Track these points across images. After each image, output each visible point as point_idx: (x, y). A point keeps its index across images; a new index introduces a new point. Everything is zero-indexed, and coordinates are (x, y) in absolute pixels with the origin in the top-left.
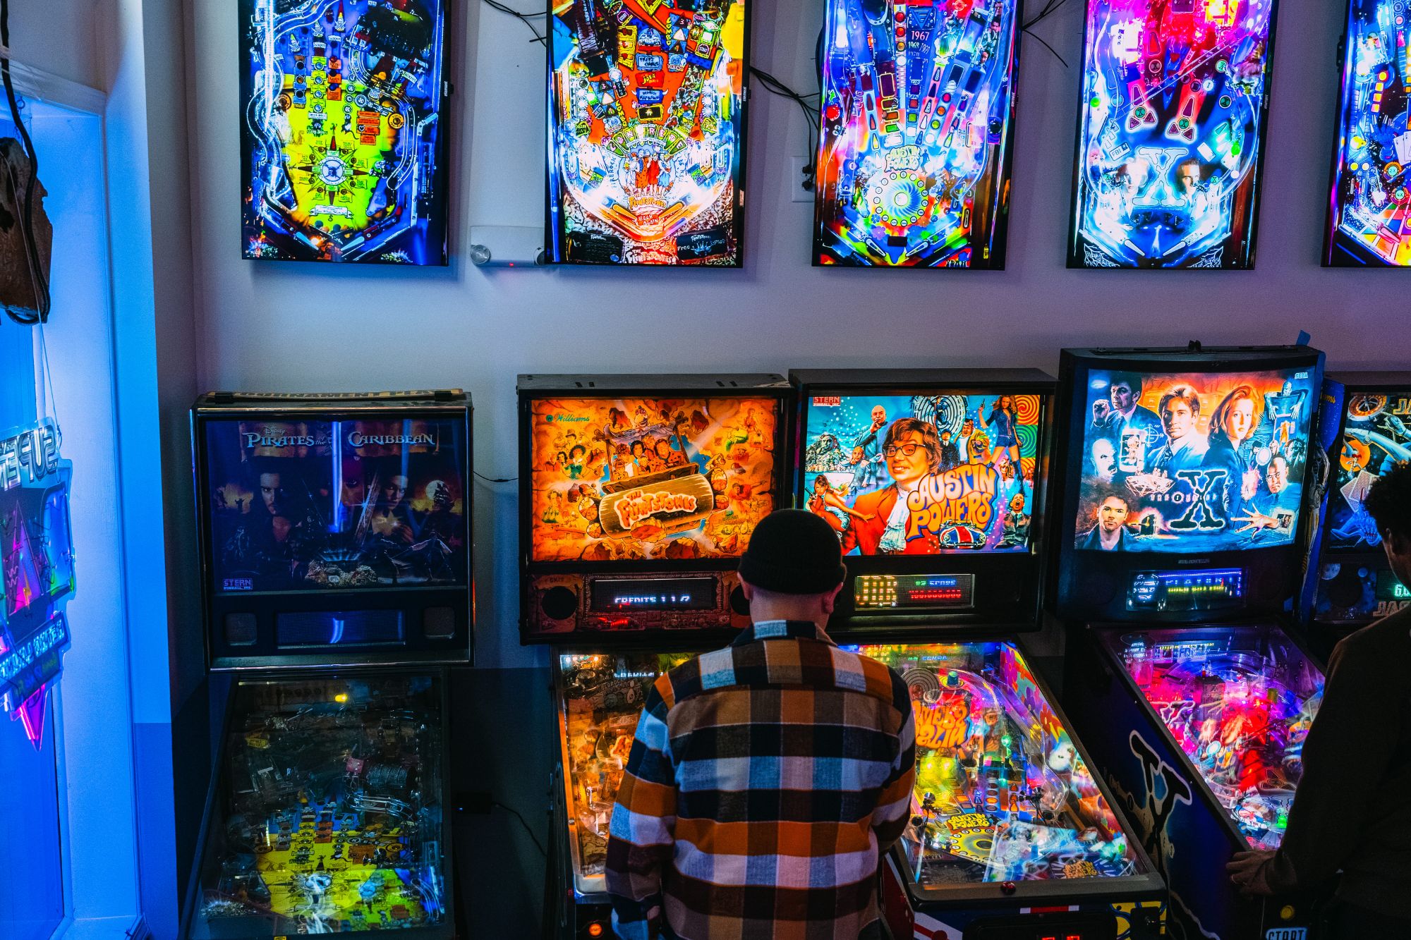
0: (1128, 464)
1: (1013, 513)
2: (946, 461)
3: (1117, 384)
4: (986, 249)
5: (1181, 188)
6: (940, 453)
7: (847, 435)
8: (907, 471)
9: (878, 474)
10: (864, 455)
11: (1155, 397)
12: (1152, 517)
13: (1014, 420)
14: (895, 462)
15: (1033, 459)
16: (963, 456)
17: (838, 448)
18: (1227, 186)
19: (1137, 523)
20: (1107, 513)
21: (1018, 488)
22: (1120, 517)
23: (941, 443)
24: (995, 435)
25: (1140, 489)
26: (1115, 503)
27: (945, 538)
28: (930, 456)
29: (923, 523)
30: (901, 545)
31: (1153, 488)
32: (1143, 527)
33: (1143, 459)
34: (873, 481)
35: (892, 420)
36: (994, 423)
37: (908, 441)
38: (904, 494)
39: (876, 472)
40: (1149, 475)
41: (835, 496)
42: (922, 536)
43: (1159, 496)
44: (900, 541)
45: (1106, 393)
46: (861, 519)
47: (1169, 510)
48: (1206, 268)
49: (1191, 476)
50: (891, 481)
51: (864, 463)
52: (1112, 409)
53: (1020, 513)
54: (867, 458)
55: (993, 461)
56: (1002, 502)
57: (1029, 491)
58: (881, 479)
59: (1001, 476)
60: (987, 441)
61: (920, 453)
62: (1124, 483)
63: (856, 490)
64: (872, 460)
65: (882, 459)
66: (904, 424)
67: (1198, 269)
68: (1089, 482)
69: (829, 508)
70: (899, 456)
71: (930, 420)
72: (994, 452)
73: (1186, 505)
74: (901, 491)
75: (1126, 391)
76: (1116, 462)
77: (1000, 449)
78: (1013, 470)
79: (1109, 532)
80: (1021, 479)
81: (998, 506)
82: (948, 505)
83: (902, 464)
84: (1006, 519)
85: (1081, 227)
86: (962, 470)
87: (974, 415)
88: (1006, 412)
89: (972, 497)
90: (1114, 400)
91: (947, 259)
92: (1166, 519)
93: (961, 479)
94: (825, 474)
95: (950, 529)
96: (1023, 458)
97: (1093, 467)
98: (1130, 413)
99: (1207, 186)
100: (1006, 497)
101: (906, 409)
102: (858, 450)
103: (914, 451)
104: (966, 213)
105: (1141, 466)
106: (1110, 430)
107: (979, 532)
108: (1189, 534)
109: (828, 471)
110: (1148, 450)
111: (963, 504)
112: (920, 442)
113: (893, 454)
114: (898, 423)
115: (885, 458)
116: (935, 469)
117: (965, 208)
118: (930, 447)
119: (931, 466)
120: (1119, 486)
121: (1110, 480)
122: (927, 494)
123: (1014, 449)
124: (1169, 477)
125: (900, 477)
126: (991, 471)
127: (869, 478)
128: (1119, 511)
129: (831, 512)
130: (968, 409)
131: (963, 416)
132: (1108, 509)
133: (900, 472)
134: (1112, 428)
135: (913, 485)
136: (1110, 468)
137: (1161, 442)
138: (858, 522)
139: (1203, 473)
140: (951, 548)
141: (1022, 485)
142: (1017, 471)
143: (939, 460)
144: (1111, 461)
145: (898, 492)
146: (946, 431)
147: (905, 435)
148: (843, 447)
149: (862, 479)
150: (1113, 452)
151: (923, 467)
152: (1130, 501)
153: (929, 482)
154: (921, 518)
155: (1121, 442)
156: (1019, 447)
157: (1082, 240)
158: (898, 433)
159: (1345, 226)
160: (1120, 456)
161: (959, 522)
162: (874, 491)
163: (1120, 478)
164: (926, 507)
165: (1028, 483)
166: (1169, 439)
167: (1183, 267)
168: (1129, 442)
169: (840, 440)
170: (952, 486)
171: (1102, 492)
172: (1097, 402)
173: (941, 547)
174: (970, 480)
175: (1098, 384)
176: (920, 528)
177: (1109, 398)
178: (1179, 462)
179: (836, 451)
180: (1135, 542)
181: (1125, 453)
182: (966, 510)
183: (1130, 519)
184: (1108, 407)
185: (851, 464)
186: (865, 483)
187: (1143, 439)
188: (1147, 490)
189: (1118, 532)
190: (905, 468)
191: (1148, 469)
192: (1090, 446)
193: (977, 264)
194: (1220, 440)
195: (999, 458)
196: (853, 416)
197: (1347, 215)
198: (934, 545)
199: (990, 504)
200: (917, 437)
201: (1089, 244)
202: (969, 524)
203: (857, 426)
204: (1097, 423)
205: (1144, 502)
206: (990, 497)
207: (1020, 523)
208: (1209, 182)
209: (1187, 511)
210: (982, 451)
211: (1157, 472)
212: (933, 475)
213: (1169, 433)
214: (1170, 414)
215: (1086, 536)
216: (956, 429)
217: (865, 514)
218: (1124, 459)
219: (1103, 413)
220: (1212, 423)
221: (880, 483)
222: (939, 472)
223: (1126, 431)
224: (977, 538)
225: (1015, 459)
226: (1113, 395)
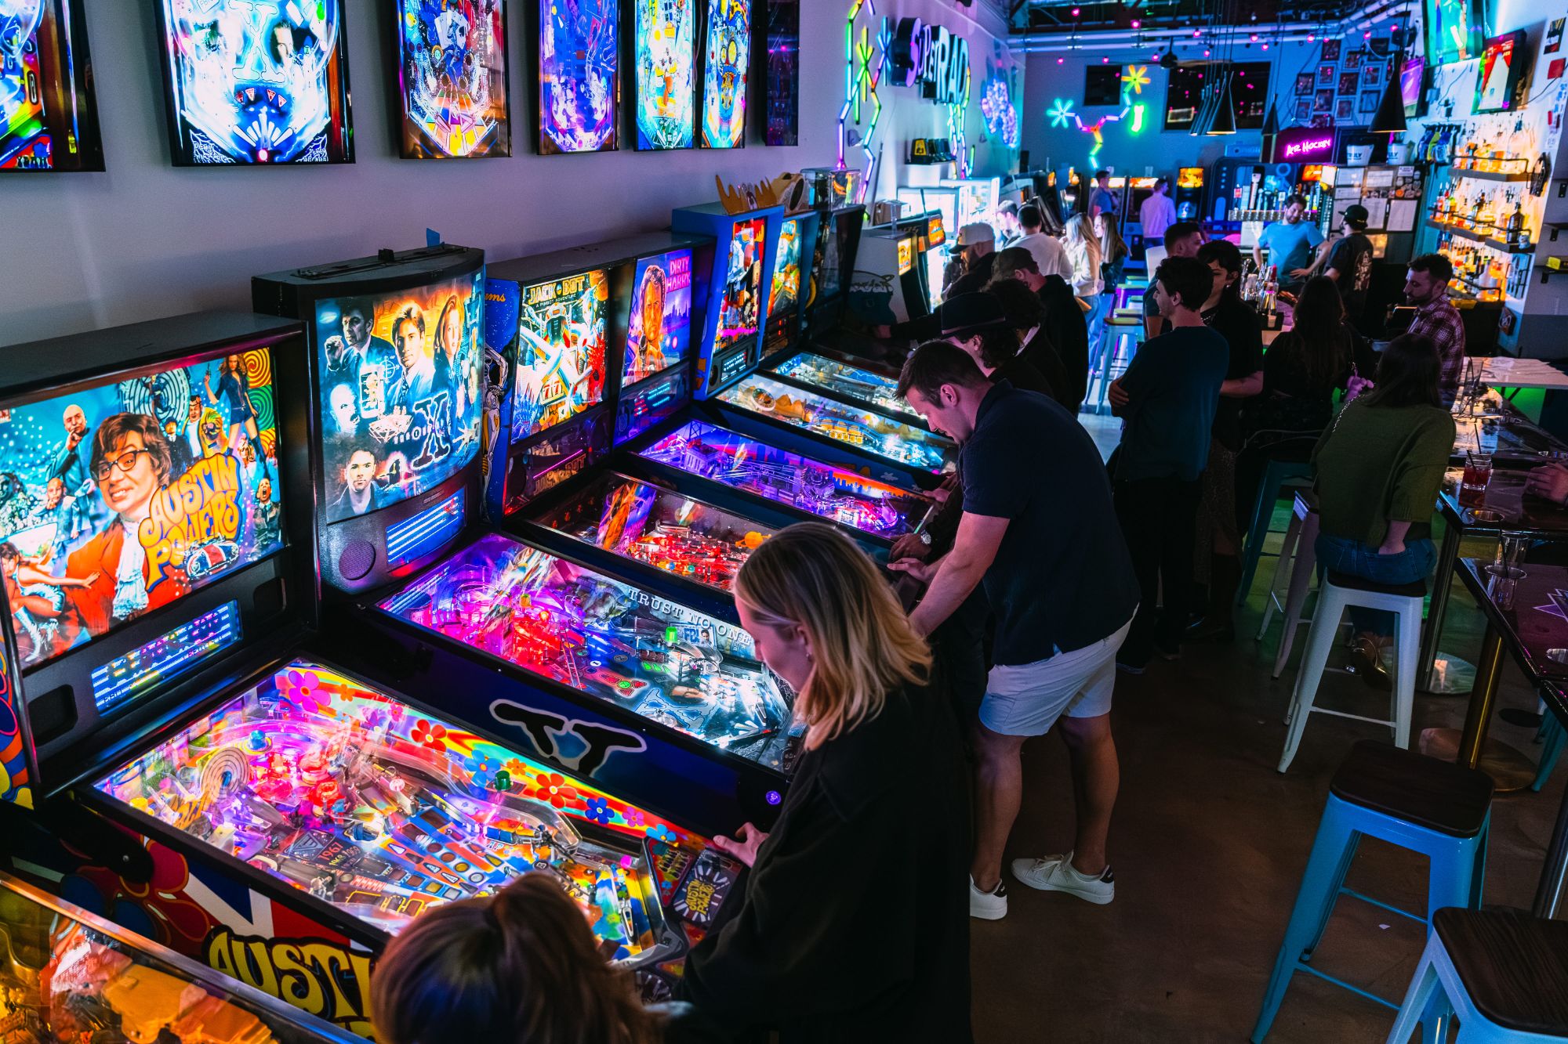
0: (369, 409)
1: (262, 505)
2: (177, 464)
3: (348, 314)
4: (71, 139)
5: (277, 58)
6: (167, 453)
7: (33, 465)
8: (131, 492)
9: (92, 512)
10: (67, 489)
11: (387, 324)
12: (397, 462)
13: (245, 384)
14: (112, 485)
15: (272, 431)
16: (196, 451)
17: (23, 490)
18: (319, 60)
19: (385, 474)
20: (356, 472)
21: (262, 471)
22: (368, 473)
23: (167, 439)
24: (227, 411)
25: (384, 434)
26: (362, 457)
27: (193, 567)
28: (157, 462)
29: (163, 559)
30: (142, 601)
31: (394, 429)
32: (391, 475)
33: (383, 399)
34: (86, 525)
35: (96, 424)
36: (224, 393)
37: (123, 449)
38: (131, 528)
39: (87, 509)
40: (390, 416)
41: (33, 567)
42: (166, 577)
43: (402, 437)
44: (139, 596)
45: (337, 328)
46: (80, 587)
47: (410, 448)
48: (314, 163)
49: (424, 406)
50: (112, 515)
51: (69, 501)
52: (346, 346)
53: (268, 503)
54: (70, 493)
55: (231, 446)
56: (248, 495)
57: (274, 472)
58: (97, 517)
59: (242, 462)
60: (219, 421)
61: (143, 461)
62: (368, 432)
63: (64, 548)
64: (79, 493)
65: (92, 487)
66: (115, 425)
67: (307, 163)
68: (332, 440)
69: (28, 590)
70: (116, 474)
71: (147, 410)
72: (229, 432)
73: (423, 438)
74: (127, 525)
75: (358, 321)
76: (357, 409)
77: (236, 427)
78: (253, 451)
79: (360, 493)
80: (263, 459)
81: (245, 502)
82: (190, 522)
83: (122, 485)
84: (255, 516)
85: (182, 107)
86: (198, 470)
87: (200, 388)
88: (236, 376)
89: (215, 502)
90: (347, 335)
91: (16, 154)
92: (409, 460)
93: (198, 483)
94: (11, 540)
95: (198, 554)
96: (262, 432)
97: (334, 422)
98: (366, 347)
99: (302, 58)
100: (251, 489)
101: (113, 401)
102: (55, 483)
103: (134, 461)
104: (30, 79)
105: (383, 407)
106: (346, 372)
107: (228, 544)
108: (428, 469)
109: (14, 532)
110: (387, 387)
111: (207, 515)
112: (139, 446)
113: (107, 474)
114: (105, 427)
115: (97, 484)
116: (166, 478)
117: (27, 70)
118: (153, 450)
119: (160, 477)
120: (364, 438)
121: (354, 432)
122: (162, 517)
123: (250, 422)
124: (408, 413)
125: (122, 506)
126: (230, 459)
127: (80, 522)
128: (367, 465)
129: (33, 595)
130: (191, 382)
131: (187, 394)
132: (356, 466)
133: (121, 499)
134: (349, 369)
135: (142, 511)
136: (352, 419)
137: (397, 375)
138: (76, 593)
139: (432, 399)
140: (203, 577)
141: (265, 467)
142: (258, 451)
143: (168, 464)
144: (352, 410)
145: (124, 529)
146: (171, 420)
147: (117, 441)
148: (30, 487)
149: (69, 527)
150: (353, 398)
151: (151, 479)
152: (376, 451)
153: (162, 500)
154: (160, 554)
155: (360, 384)
156: (256, 418)
157: (187, 126)
158: (109, 438)
159: (413, 113)
160: (361, 401)
161: (206, 541)
162: (92, 538)
163: (363, 427)
164: (163, 536)
165: (271, 461)
166: (404, 369)
167: (291, 162)
168: (368, 382)
169: (22, 476)
170: (189, 496)
171: (347, 448)
172: (329, 341)
173: (190, 582)
174: (209, 479)
175: (328, 317)
176: (161, 567)
177: (341, 333)
178: (414, 392)
179: (20, 495)
180: (386, 495)
181: (365, 396)
182: (211, 522)
183: (378, 471)
184: (343, 345)
185: (47, 511)
186: (74, 532)
187: (381, 375)
188: (391, 433)
189: (368, 489)
190: (127, 490)
191: (389, 410)
192: (327, 397)
193: (62, 163)
194: (441, 359)
195: (237, 440)
196: (36, 432)
197: (414, 102)
198: (181, 582)
199: (236, 503)
200: (134, 439)
201: (196, 131)
202: (218, 538)
203: (45, 447)
204: (331, 367)
205: (390, 448)
206: (234, 494)
207: (270, 515)
208: (303, 53)
209: (425, 446)
210: (216, 436)
211: (397, 409)
212: (165, 487)
213: (403, 363)
214: (402, 340)
215: (337, 506)
216: (181, 415)
217: (84, 577)
218: (365, 404)
219: (337, 353)
220: (435, 343)
221: (97, 523)
222: (172, 481)
223: (363, 369)
224: (228, 551)
225: (253, 435)
226: (346, 328)
